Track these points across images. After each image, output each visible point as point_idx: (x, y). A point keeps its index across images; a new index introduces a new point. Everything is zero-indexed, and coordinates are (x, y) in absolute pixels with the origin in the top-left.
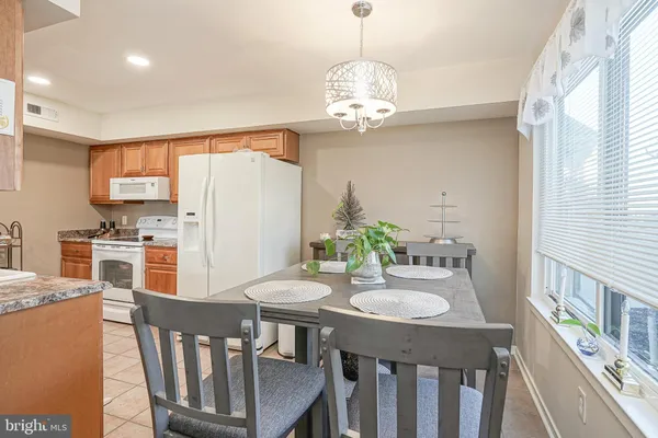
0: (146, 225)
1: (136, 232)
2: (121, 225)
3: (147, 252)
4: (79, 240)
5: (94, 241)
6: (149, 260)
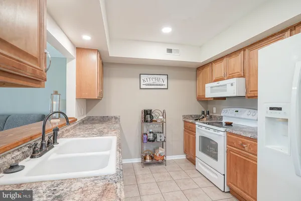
0: (228, 114)
1: (221, 118)
2: (213, 113)
3: (228, 137)
4: (191, 121)
5: (197, 123)
6: (229, 143)
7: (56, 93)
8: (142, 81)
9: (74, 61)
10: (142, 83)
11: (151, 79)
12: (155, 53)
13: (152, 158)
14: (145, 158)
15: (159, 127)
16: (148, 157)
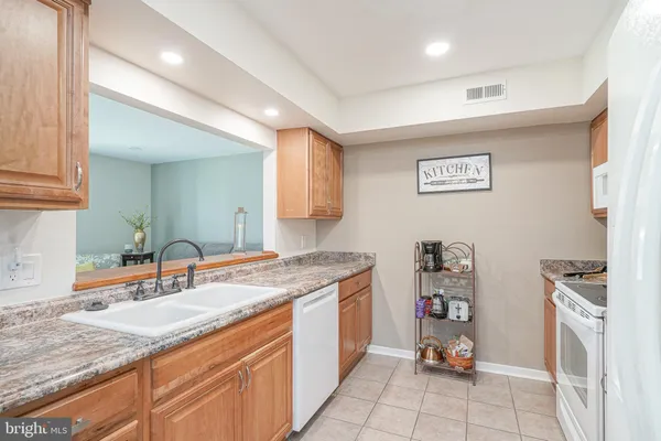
7: (241, 210)
8: (422, 175)
9: (274, 155)
10: (423, 179)
11: (444, 170)
12: (447, 106)
13: (441, 356)
14: (423, 355)
15: (467, 284)
16: (430, 353)
